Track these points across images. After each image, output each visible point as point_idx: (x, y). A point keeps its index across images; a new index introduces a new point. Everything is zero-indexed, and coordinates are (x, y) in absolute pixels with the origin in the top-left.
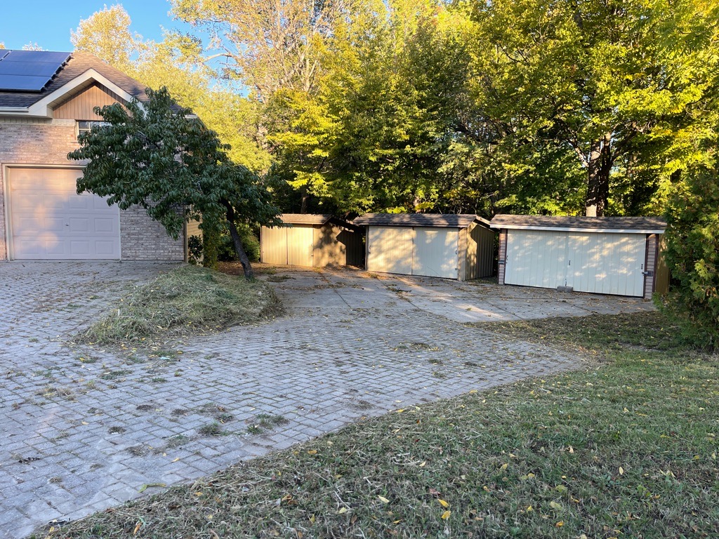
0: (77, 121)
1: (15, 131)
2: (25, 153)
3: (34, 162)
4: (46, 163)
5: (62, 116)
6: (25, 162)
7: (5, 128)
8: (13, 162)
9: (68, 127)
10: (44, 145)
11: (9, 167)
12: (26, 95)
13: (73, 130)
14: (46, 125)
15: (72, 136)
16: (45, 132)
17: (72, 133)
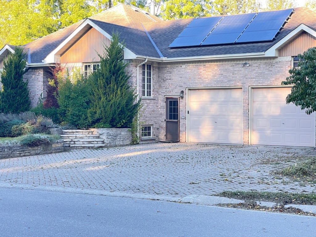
0: (292, 57)
1: (257, 67)
2: (261, 80)
3: (266, 85)
4: (273, 84)
5: (284, 55)
6: (261, 85)
7: (252, 65)
8: (255, 85)
9: (287, 61)
10: (273, 74)
11: (252, 88)
12: (264, 44)
13: (290, 63)
14: (275, 61)
15: (289, 66)
16: (274, 66)
17: (289, 65)
